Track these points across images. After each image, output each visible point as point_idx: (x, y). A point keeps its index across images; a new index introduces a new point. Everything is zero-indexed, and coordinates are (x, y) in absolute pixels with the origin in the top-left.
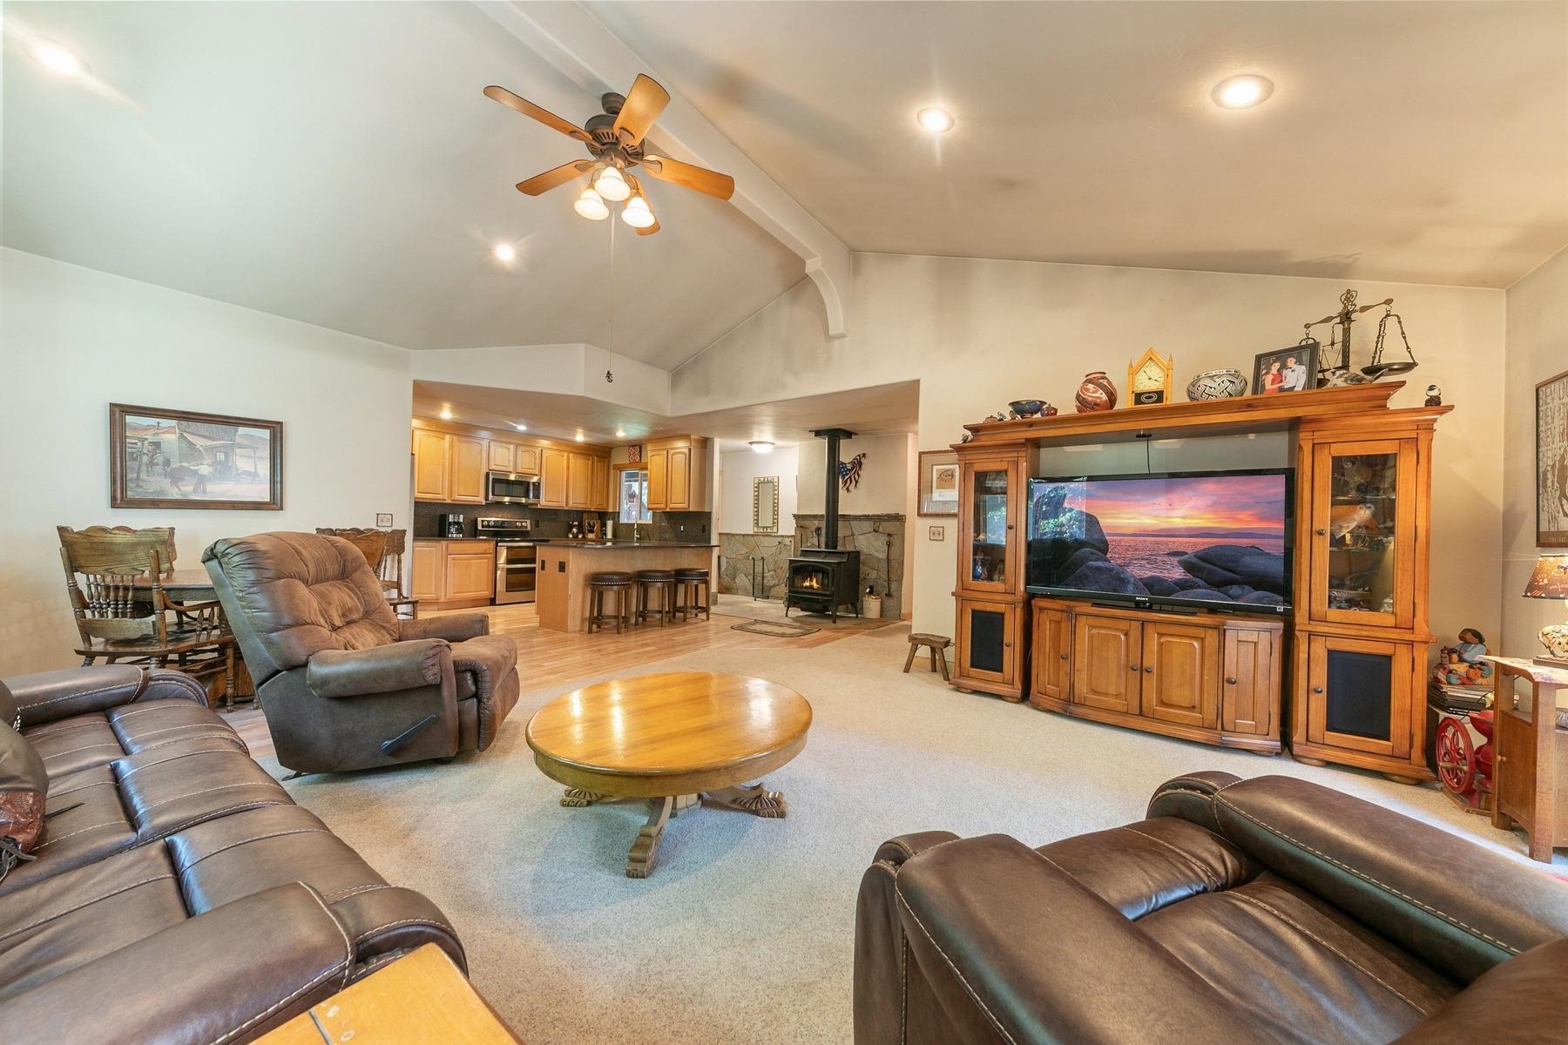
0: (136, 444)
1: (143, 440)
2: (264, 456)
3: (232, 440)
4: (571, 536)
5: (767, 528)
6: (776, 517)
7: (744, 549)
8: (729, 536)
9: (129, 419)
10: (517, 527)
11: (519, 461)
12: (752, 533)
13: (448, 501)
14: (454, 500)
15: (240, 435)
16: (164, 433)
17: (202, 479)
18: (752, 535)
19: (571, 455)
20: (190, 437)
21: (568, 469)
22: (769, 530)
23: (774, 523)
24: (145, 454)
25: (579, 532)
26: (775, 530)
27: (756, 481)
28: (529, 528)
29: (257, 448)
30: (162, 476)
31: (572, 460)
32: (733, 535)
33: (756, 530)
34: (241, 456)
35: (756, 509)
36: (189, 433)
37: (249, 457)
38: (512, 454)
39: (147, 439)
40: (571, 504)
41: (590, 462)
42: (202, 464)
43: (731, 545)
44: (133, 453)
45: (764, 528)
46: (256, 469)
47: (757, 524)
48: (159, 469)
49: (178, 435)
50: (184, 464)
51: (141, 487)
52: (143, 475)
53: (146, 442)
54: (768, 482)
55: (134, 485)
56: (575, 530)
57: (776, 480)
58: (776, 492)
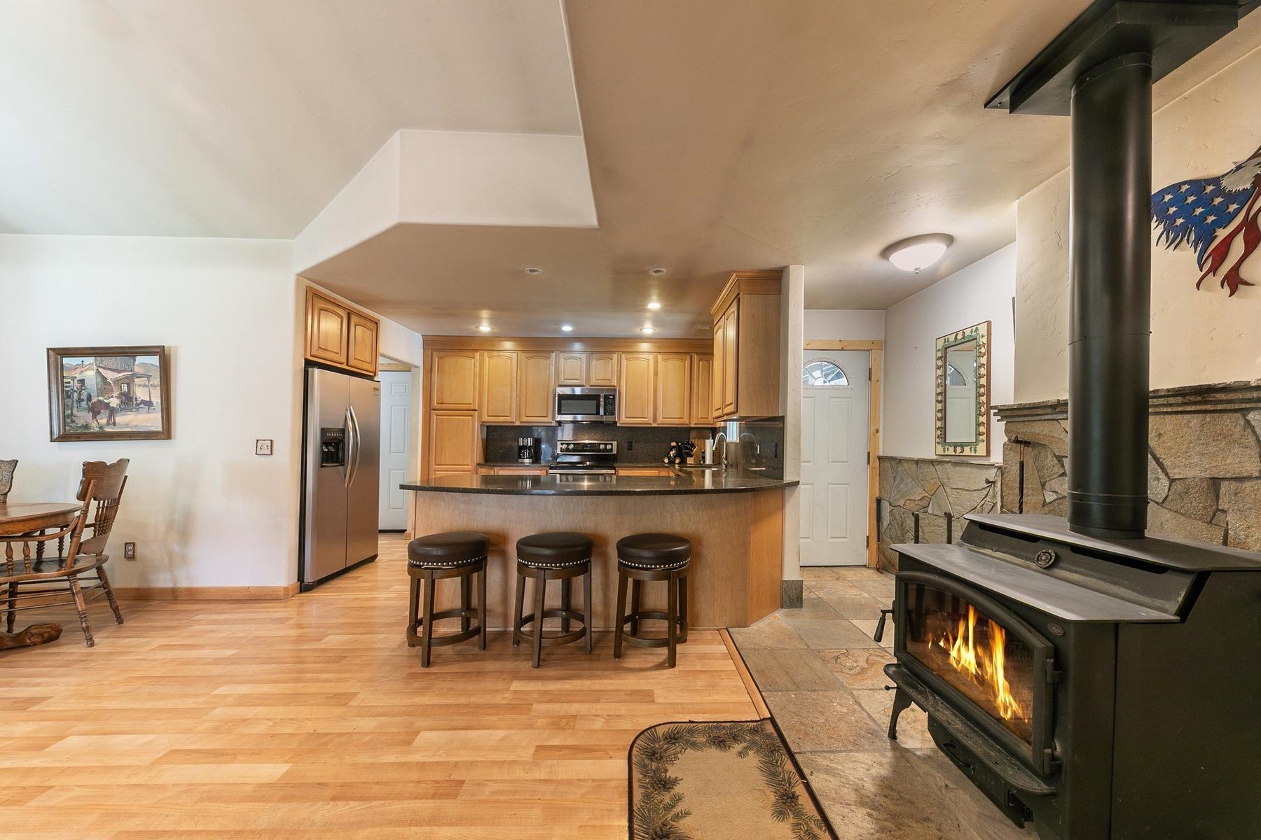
0: (69, 383)
1: (73, 379)
2: (155, 384)
3: (131, 371)
4: (666, 461)
5: (962, 445)
6: (983, 419)
7: (920, 490)
8: (894, 463)
9: (66, 361)
10: (600, 450)
11: (593, 372)
12: (935, 457)
13: (518, 424)
14: (521, 422)
15: (137, 365)
16: (86, 370)
17: (112, 412)
18: (932, 462)
19: (660, 357)
20: (103, 372)
21: (656, 374)
22: (967, 451)
23: (979, 434)
24: (75, 391)
25: (676, 456)
26: (981, 449)
27: (941, 344)
28: (615, 452)
29: (151, 376)
30: (87, 411)
31: (661, 364)
32: (900, 461)
33: (940, 450)
34: (139, 386)
35: (940, 406)
36: (102, 368)
37: (145, 386)
38: (584, 365)
39: (76, 377)
40: (660, 419)
41: (687, 363)
42: (112, 397)
43: (898, 480)
44: (68, 391)
45: (955, 445)
46: (150, 398)
47: (942, 437)
48: (84, 404)
49: (95, 370)
50: (100, 398)
51: (74, 422)
52: (75, 411)
53: (76, 380)
54: (966, 340)
55: (69, 421)
56: (672, 453)
57: (983, 330)
58: (984, 360)
